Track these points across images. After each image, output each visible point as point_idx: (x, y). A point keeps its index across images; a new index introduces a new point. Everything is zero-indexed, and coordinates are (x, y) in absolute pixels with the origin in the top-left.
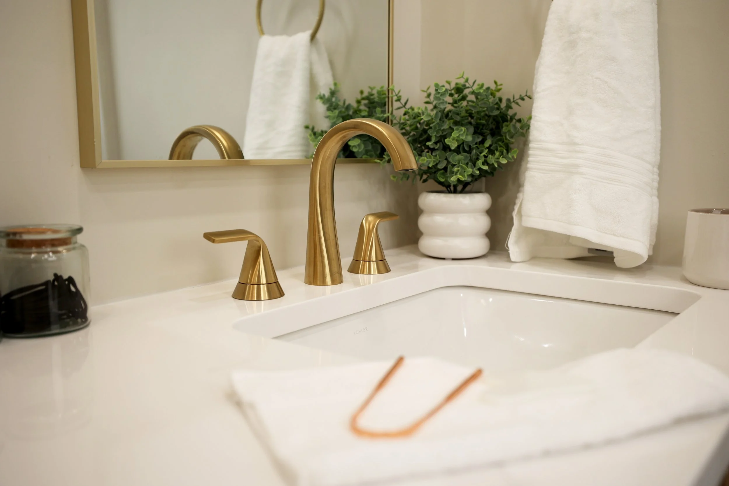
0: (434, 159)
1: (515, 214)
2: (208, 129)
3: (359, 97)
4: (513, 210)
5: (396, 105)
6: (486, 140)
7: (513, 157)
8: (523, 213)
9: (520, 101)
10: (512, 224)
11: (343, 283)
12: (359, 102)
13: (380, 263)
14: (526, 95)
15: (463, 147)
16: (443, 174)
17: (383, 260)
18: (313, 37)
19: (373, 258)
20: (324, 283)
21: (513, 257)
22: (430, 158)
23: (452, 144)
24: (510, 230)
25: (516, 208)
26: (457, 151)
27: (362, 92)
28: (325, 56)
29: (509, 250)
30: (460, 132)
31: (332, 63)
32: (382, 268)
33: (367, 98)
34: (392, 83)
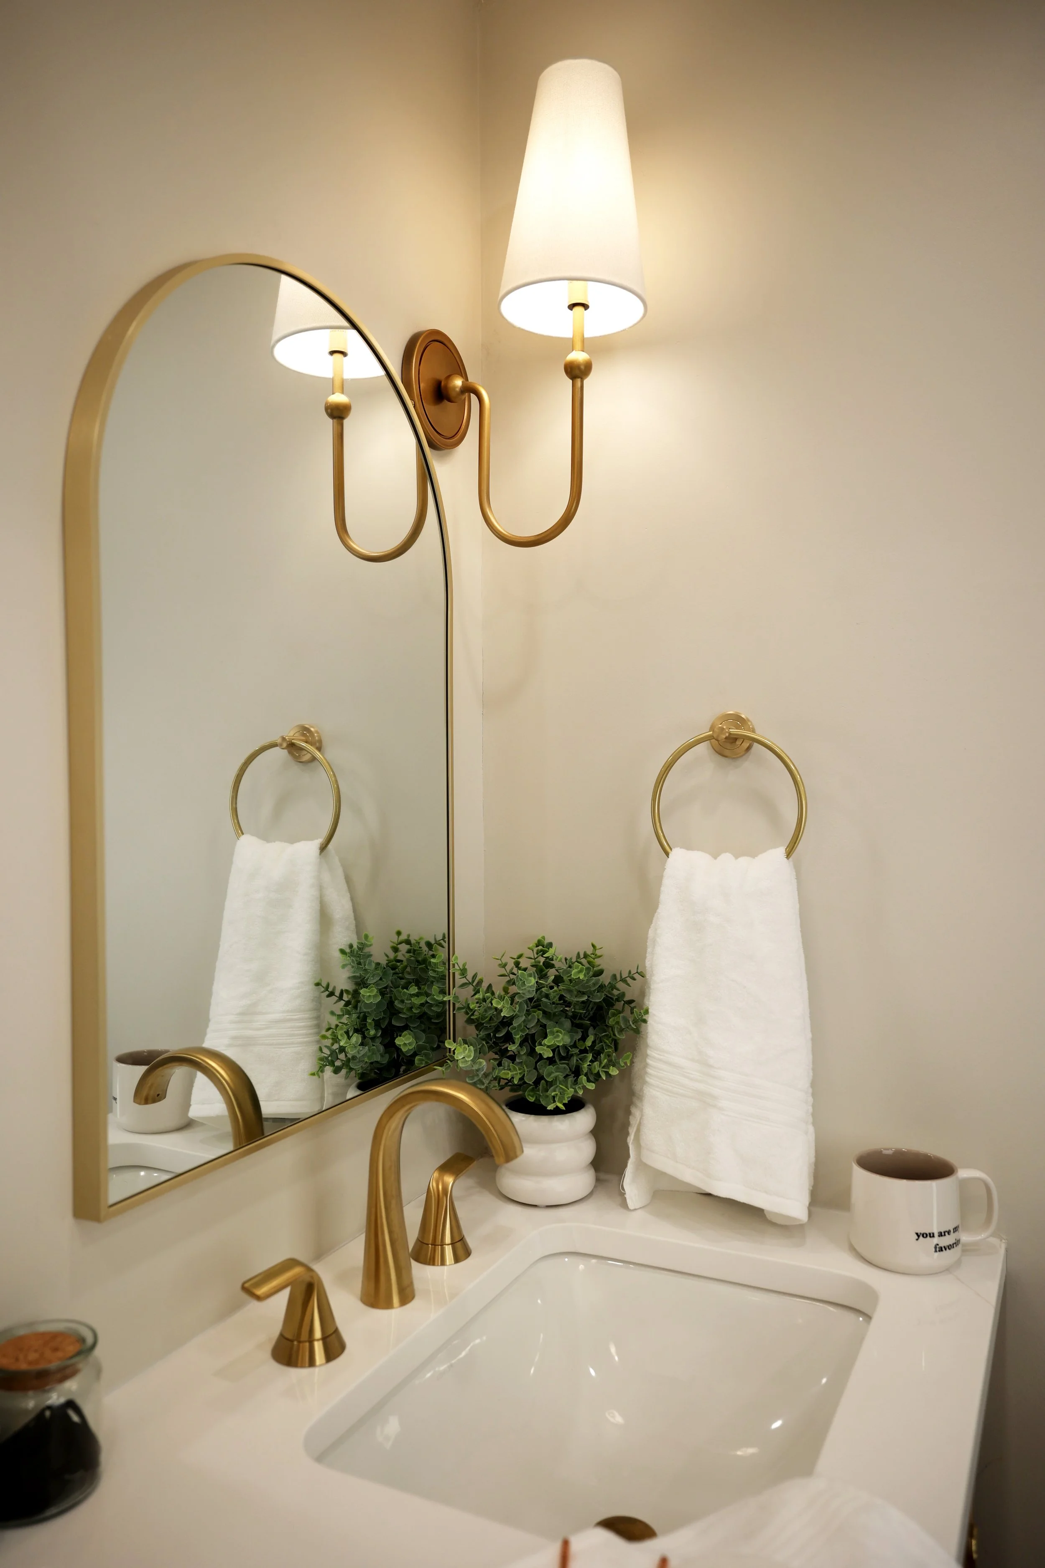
0: (520, 1072)
1: (631, 1140)
2: (197, 1058)
3: (395, 939)
4: (628, 1134)
5: (459, 980)
6: (588, 1036)
7: (626, 1063)
8: (642, 1144)
9: (629, 980)
10: (628, 1157)
11: (416, 1297)
12: (396, 950)
13: (459, 1245)
14: (637, 973)
15: (559, 1051)
16: (533, 1090)
17: (462, 1239)
18: (323, 848)
19: (448, 1239)
20: (389, 1305)
21: (631, 1204)
22: (515, 1069)
23: (545, 1053)
24: (626, 1166)
25: (632, 1131)
26: (551, 1061)
27: (399, 933)
28: (340, 872)
29: (625, 1194)
30: (555, 1038)
31: (348, 880)
32: (460, 1252)
33: (408, 942)
34: (454, 954)
